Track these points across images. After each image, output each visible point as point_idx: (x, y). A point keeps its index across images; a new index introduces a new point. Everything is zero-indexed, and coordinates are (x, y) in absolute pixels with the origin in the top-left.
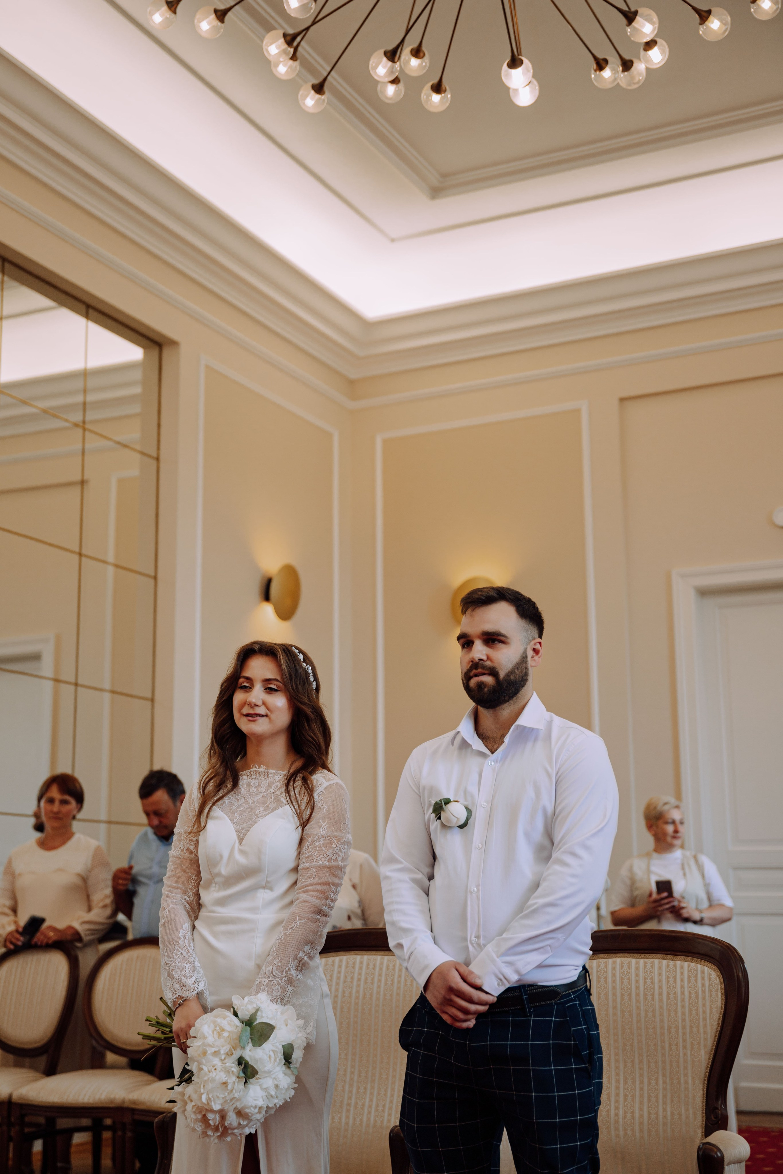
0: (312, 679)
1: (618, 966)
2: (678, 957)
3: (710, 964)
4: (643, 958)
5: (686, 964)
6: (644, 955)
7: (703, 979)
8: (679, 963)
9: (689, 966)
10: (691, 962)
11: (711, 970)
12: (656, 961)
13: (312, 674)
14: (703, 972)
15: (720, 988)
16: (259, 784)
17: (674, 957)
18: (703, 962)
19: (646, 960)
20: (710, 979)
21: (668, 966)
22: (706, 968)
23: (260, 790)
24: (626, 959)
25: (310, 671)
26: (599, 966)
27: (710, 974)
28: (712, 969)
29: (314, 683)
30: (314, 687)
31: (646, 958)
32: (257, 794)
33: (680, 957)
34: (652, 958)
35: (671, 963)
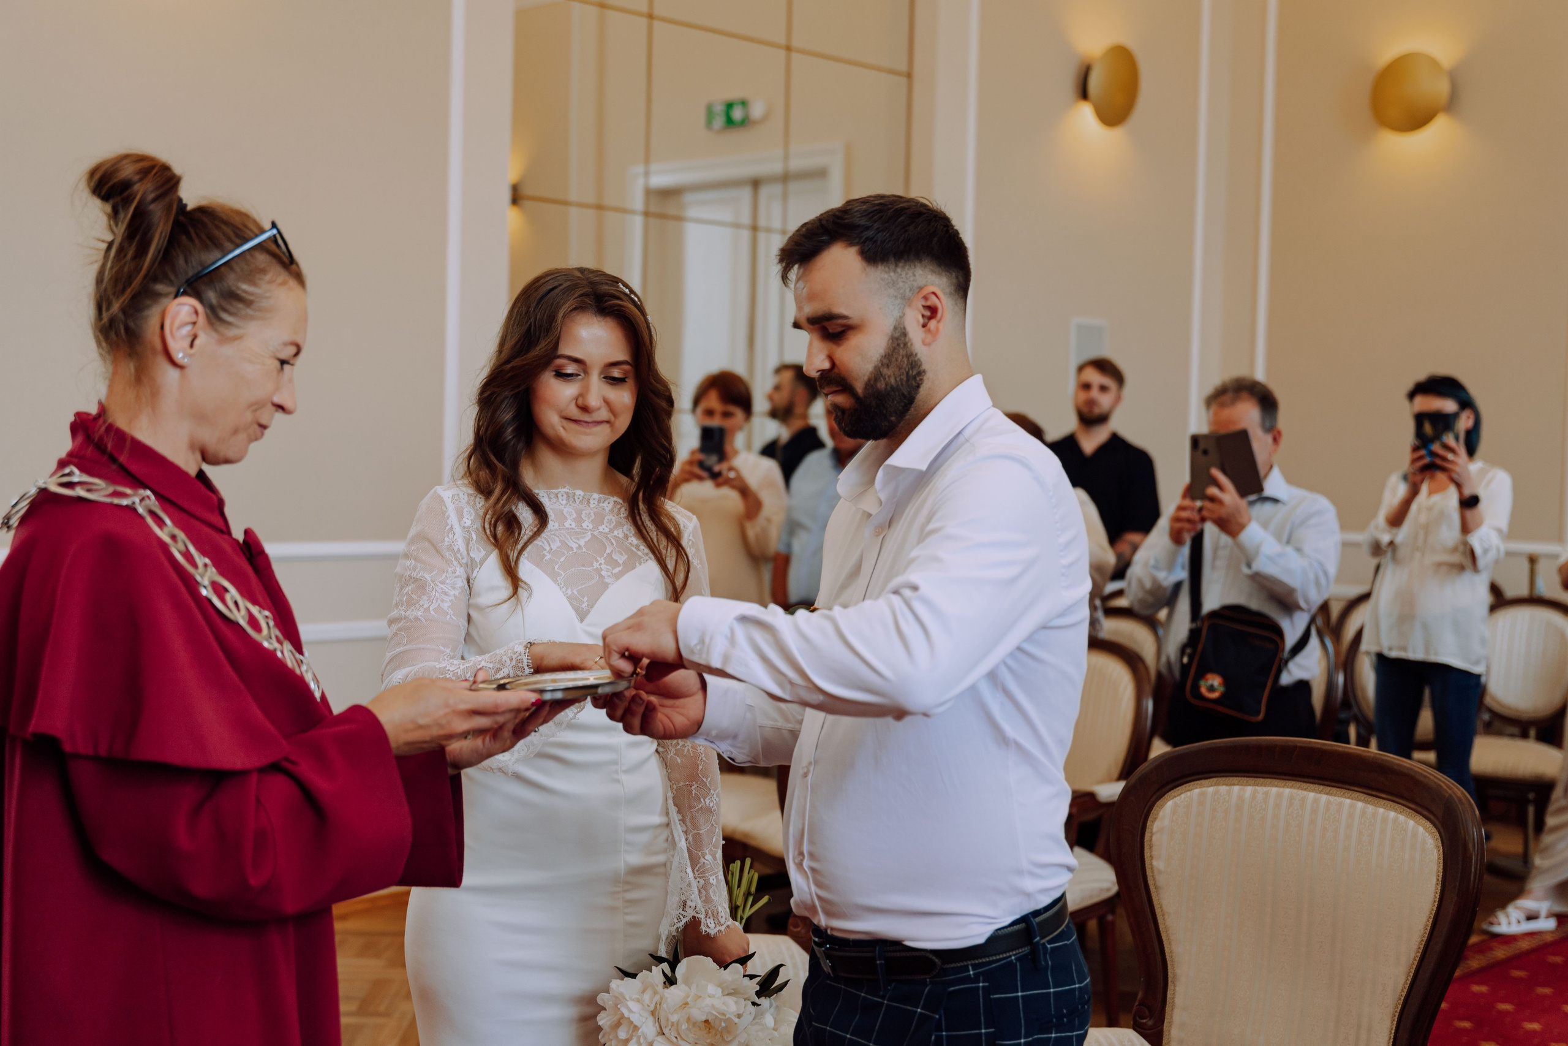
1: (1284, 803)
2: (1383, 802)
3: (1428, 824)
4: (1327, 794)
5: (1392, 814)
6: (1329, 788)
7: (1413, 844)
8: (1381, 810)
10: (1401, 813)
11: (1427, 834)
12: (1347, 802)
14: (1415, 834)
15: (1436, 869)
17: (1376, 800)
18: (1419, 818)
19: (1332, 798)
20: (1423, 848)
21: (1363, 813)
22: (1421, 829)
24: (1300, 792)
26: (1254, 796)
27: (1425, 841)
28: (1431, 833)
31: (1331, 795)
33: (1385, 801)
34: (1342, 796)
35: (1370, 808)
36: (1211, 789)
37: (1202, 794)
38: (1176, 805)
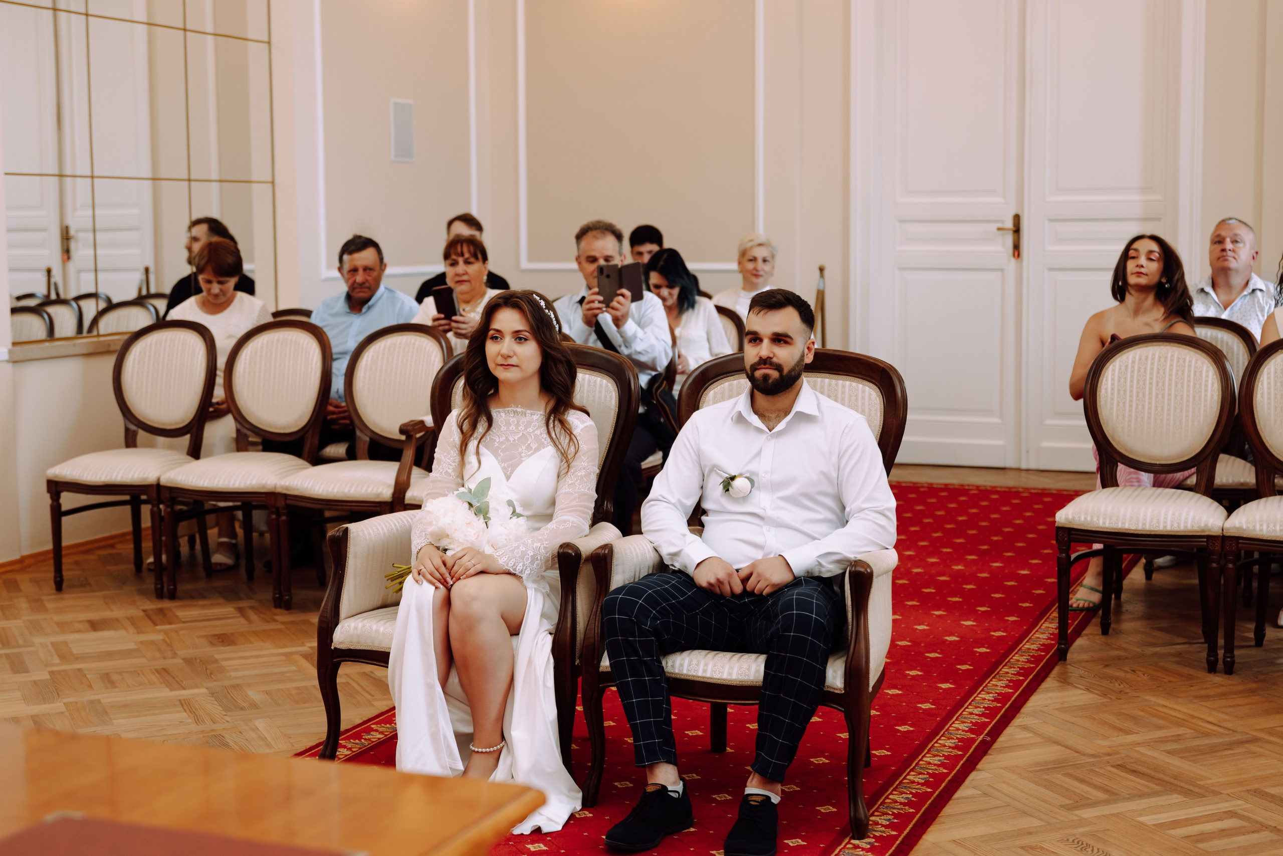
0: (555, 323)
2: (841, 376)
3: (871, 384)
5: (848, 383)
7: (863, 398)
8: (840, 382)
9: (851, 385)
10: (853, 381)
11: (871, 390)
12: (819, 379)
13: (554, 319)
14: (863, 392)
15: (879, 408)
16: (518, 422)
17: (837, 376)
18: (865, 382)
20: (870, 399)
21: (830, 385)
22: (867, 388)
23: (520, 428)
25: (553, 316)
27: (870, 394)
28: (874, 390)
29: (557, 326)
30: (557, 329)
31: (809, 377)
32: (517, 433)
33: (843, 376)
34: (815, 377)
35: (834, 382)
36: (735, 382)
37: (730, 385)
38: (715, 393)
